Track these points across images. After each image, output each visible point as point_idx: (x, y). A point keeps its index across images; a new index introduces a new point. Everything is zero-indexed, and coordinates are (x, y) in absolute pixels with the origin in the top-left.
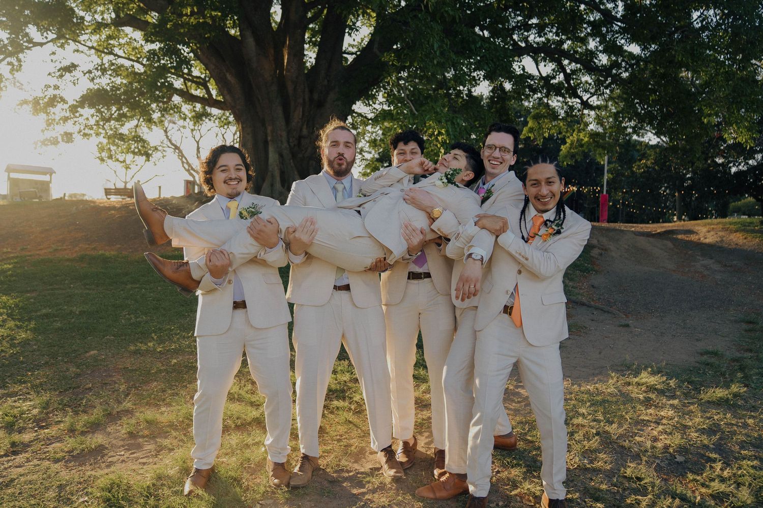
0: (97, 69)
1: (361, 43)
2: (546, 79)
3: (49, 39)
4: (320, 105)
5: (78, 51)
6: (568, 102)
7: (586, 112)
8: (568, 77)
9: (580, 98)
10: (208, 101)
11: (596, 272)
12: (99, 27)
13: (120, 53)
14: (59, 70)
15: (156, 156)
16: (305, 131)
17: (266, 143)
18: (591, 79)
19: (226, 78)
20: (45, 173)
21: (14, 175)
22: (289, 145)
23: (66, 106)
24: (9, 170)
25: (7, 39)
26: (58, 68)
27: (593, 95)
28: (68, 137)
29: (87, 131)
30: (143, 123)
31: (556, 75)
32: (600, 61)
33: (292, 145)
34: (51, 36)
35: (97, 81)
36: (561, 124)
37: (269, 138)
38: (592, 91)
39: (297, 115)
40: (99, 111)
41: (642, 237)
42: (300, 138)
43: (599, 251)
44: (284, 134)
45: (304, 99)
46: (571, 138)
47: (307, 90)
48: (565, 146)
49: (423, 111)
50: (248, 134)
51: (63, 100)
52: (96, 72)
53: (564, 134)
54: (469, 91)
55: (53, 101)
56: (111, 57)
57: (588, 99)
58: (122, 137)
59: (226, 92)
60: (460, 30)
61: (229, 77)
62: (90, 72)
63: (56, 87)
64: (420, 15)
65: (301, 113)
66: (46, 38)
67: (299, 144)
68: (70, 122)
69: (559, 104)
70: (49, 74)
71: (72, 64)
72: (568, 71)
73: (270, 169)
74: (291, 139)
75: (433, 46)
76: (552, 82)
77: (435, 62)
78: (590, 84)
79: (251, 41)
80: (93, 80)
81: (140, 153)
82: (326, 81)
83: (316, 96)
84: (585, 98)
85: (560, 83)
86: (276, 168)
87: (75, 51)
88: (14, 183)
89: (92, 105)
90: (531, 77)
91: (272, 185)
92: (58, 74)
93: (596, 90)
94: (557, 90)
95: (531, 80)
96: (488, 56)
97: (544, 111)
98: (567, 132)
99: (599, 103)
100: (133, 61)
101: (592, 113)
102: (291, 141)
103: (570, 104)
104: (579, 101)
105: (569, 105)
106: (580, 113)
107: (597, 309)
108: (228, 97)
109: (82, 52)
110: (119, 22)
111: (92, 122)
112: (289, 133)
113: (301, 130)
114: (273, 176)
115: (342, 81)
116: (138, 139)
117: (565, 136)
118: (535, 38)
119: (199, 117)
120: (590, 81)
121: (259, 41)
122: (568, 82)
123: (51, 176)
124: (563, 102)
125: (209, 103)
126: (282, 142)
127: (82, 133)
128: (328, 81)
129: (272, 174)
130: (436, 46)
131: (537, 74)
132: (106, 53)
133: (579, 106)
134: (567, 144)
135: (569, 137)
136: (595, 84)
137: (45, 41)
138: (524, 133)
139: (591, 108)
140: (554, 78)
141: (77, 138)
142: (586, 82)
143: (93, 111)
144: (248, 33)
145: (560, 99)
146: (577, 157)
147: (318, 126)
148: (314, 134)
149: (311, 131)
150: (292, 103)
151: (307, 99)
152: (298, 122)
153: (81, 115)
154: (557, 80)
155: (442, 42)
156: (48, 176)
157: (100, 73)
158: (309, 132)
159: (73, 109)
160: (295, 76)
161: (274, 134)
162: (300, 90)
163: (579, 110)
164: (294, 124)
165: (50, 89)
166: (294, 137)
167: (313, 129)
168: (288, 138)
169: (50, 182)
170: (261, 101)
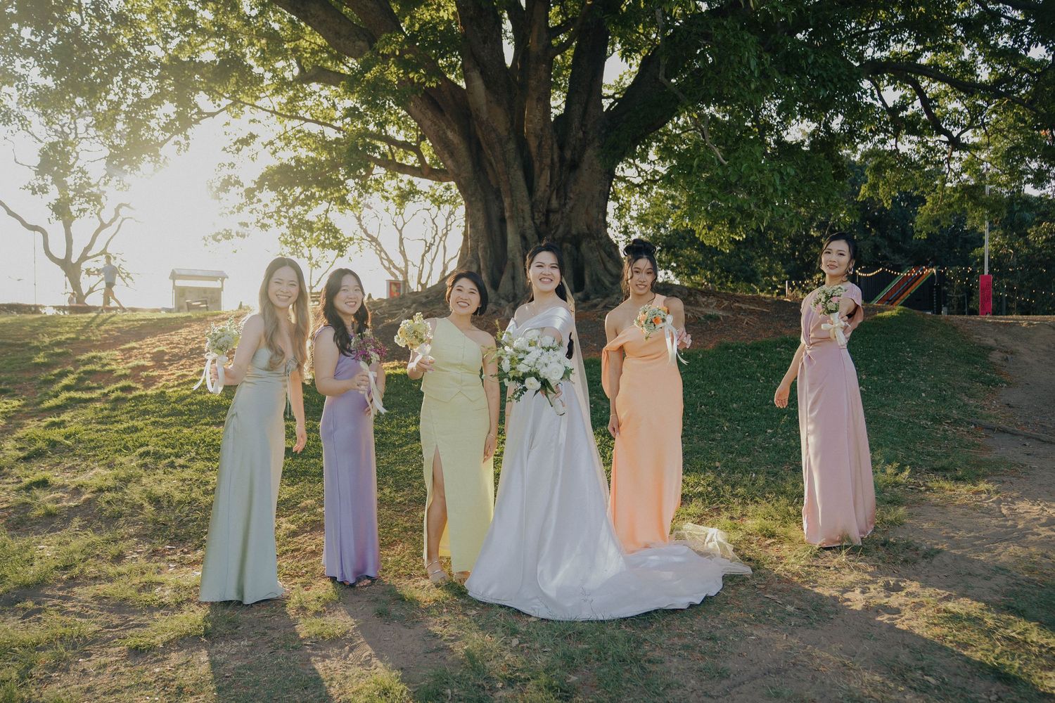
0: (279, 138)
1: (619, 83)
2: (894, 111)
3: (221, 108)
4: (574, 166)
5: (253, 121)
6: (927, 142)
7: (956, 154)
9: (948, 133)
10: (424, 171)
11: (1008, 384)
12: (282, 85)
13: (308, 116)
14: (235, 144)
15: (351, 249)
16: (555, 203)
17: (503, 221)
18: (963, 104)
19: (447, 137)
20: (214, 278)
21: (179, 283)
22: (534, 223)
23: (242, 190)
24: (174, 276)
26: (234, 140)
27: (965, 128)
29: (267, 221)
30: (335, 207)
31: (908, 104)
32: (978, 76)
33: (538, 222)
34: (225, 102)
35: (280, 154)
37: (507, 214)
38: (966, 123)
39: (543, 182)
40: (281, 193)
42: (548, 212)
43: (1005, 355)
44: (527, 208)
45: (552, 160)
47: (555, 146)
49: (736, 158)
50: (478, 210)
51: (238, 182)
52: (278, 142)
55: (227, 184)
56: (296, 123)
57: (959, 135)
58: (310, 226)
59: (446, 155)
60: (781, 41)
61: (450, 134)
62: (271, 143)
63: (232, 165)
64: (725, 23)
65: (549, 181)
66: (219, 106)
67: (547, 222)
68: (247, 209)
69: (913, 146)
70: (224, 149)
71: (251, 134)
73: (510, 256)
74: (536, 214)
75: (748, 64)
76: (901, 115)
78: (961, 113)
79: (479, 84)
80: (275, 152)
81: (332, 246)
82: (581, 132)
83: (568, 154)
84: (955, 134)
85: (916, 115)
86: (518, 254)
87: (251, 121)
88: (181, 293)
89: (273, 187)
91: (513, 278)
92: (234, 148)
93: (972, 120)
94: (911, 126)
96: (825, 75)
97: (890, 158)
98: (926, 186)
99: (977, 140)
100: (322, 124)
101: (965, 156)
102: (536, 217)
103: (930, 144)
104: (945, 139)
105: (928, 147)
106: (946, 156)
107: (1028, 437)
108: (449, 162)
109: (259, 122)
110: (305, 78)
111: (272, 208)
112: (533, 206)
113: (549, 201)
114: (514, 266)
115: (603, 132)
116: (330, 229)
117: (923, 192)
118: (874, 53)
119: (405, 196)
120: (961, 108)
121: (488, 85)
122: (928, 111)
123: (222, 281)
124: (919, 142)
125: (422, 173)
126: (524, 218)
127: (259, 224)
128: (584, 132)
129: (513, 263)
130: (753, 63)
131: (880, 104)
132: (291, 117)
133: (945, 146)
134: (928, 204)
136: (969, 112)
137: (217, 109)
138: (862, 192)
139: (964, 147)
140: (904, 108)
141: (255, 230)
142: (956, 110)
143: (273, 194)
144: (475, 75)
145: (915, 138)
147: (572, 196)
148: (567, 207)
149: (562, 202)
150: (537, 165)
151: (556, 159)
152: (545, 191)
153: (259, 201)
154: (910, 111)
155: (760, 57)
156: (219, 282)
157: (283, 143)
158: (560, 204)
159: (250, 193)
160: (538, 128)
161: (514, 209)
162: (546, 147)
163: (945, 153)
164: (539, 194)
165: (225, 169)
166: (540, 212)
167: (565, 199)
168: (533, 213)
169: (221, 289)
170: (494, 164)
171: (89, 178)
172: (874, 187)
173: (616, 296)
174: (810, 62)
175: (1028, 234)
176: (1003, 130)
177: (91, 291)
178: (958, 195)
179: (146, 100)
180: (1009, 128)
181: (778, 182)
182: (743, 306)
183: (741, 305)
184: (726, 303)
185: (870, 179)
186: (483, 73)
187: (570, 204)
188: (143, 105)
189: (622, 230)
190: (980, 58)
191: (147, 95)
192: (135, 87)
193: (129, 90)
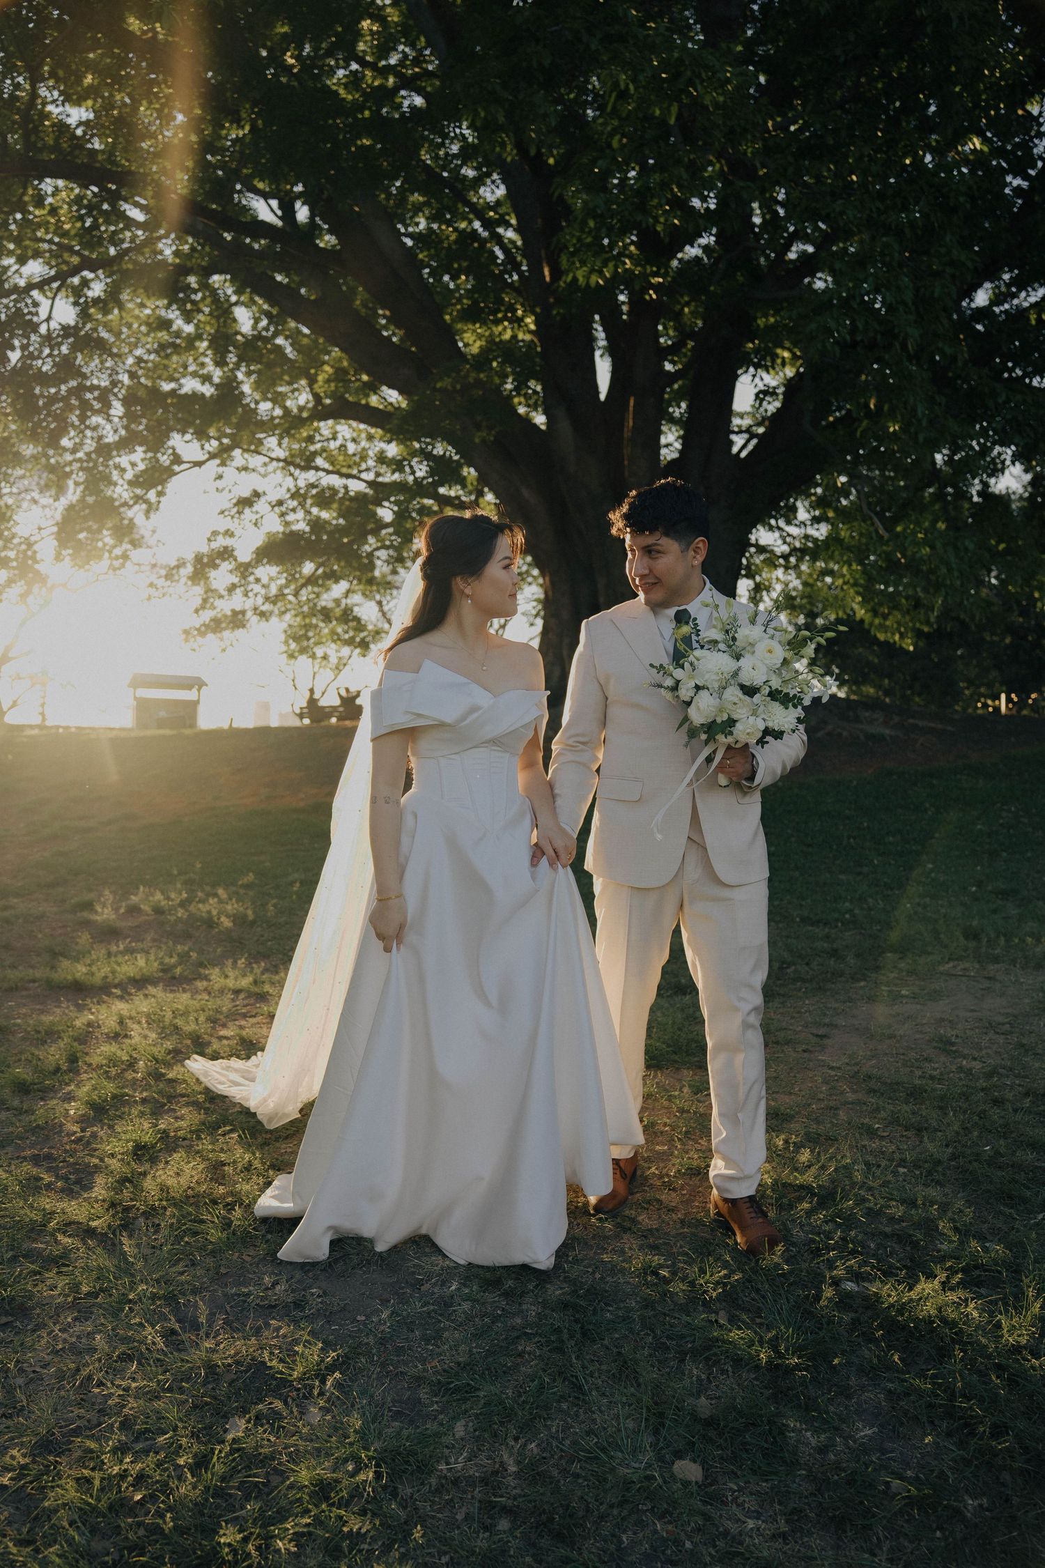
1: (756, 410)
3: (210, 455)
5: (245, 469)
12: (291, 424)
13: (327, 465)
14: (235, 505)
20: (190, 688)
23: (234, 566)
24: (140, 681)
25: (143, 460)
26: (233, 500)
28: (237, 620)
29: (265, 608)
30: (359, 587)
34: (214, 447)
51: (231, 555)
52: (290, 502)
54: (986, 485)
55: (219, 558)
56: (311, 476)
58: (326, 614)
61: (526, 493)
62: (281, 502)
63: (229, 533)
64: (887, 357)
68: (240, 591)
70: (222, 512)
71: (254, 491)
77: (921, 438)
79: (565, 426)
80: (283, 515)
81: (350, 642)
88: (143, 706)
92: (235, 510)
100: (349, 476)
110: (321, 412)
111: (274, 590)
115: (733, 487)
116: (347, 616)
123: (199, 690)
127: (259, 612)
132: (304, 468)
137: (206, 456)
141: (253, 620)
143: (273, 570)
153: (258, 580)
156: (195, 690)
157: (295, 503)
159: (244, 570)
165: (220, 538)
169: (197, 702)
171: (35, 552)
174: (1000, 401)
177: (14, 704)
179: (109, 445)
182: (920, 723)
183: (917, 722)
184: (896, 719)
186: (570, 411)
188: (104, 450)
191: (110, 438)
192: (95, 428)
193: (89, 433)
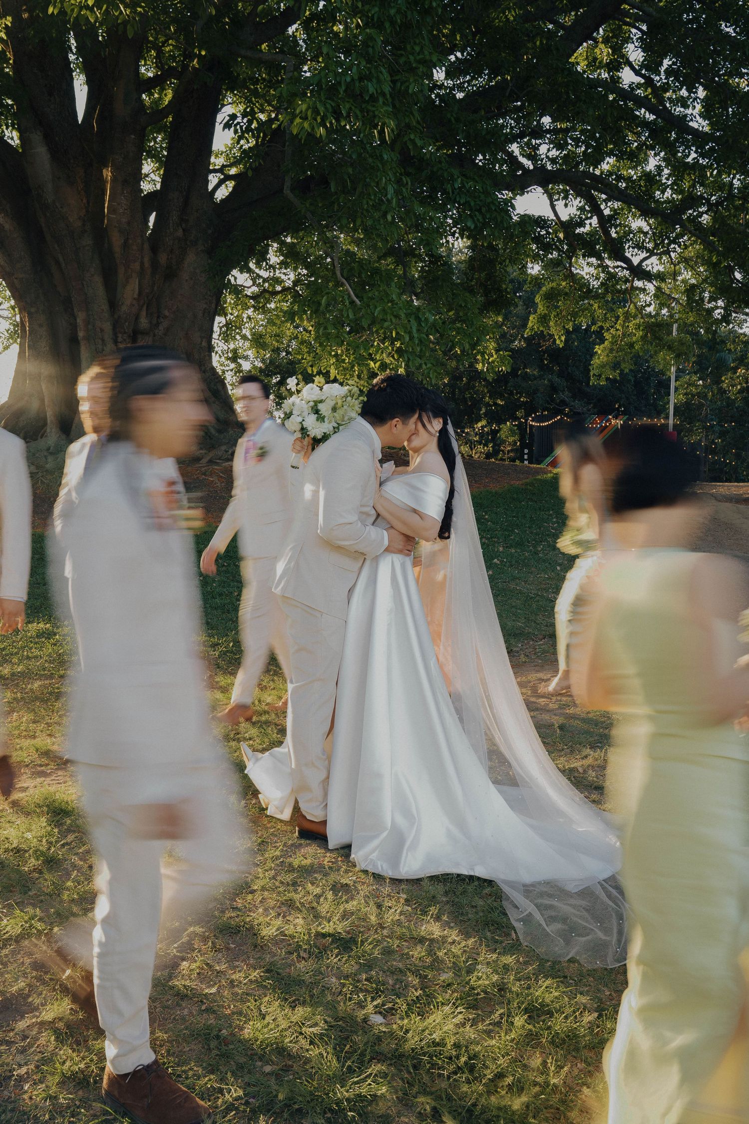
1: (231, 150)
2: (569, 226)
4: (171, 274)
6: (607, 266)
7: (638, 284)
8: (605, 222)
9: (627, 261)
16: (144, 322)
17: (74, 342)
18: (649, 224)
27: (651, 253)
31: (587, 218)
36: (596, 306)
37: (81, 334)
38: (650, 246)
39: (130, 292)
41: (728, 505)
42: (135, 334)
44: (107, 326)
45: (142, 264)
46: (612, 330)
47: (146, 246)
48: (602, 346)
49: (370, 299)
50: (41, 326)
53: (600, 324)
57: (643, 261)
65: (137, 289)
69: (592, 270)
72: (607, 212)
74: (120, 335)
75: (385, 191)
76: (577, 231)
78: (646, 234)
79: (41, 152)
82: (181, 231)
83: (163, 258)
84: (636, 261)
85: (592, 233)
90: (540, 222)
93: (656, 246)
94: (588, 246)
95: (542, 228)
97: (564, 284)
98: (606, 319)
99: (662, 268)
101: (651, 287)
102: (120, 339)
103: (611, 270)
104: (625, 266)
105: (609, 273)
106: (629, 285)
112: (115, 326)
113: (137, 318)
115: (210, 232)
117: (601, 328)
118: (549, 150)
120: (646, 228)
121: (57, 153)
122: (607, 231)
124: (599, 266)
126: (103, 340)
128: (184, 230)
130: (390, 190)
131: (552, 217)
133: (626, 273)
134: (606, 343)
135: (608, 330)
136: (654, 234)
138: (530, 324)
139: (647, 276)
140: (581, 224)
142: (640, 230)
144: (36, 137)
145: (593, 260)
146: (623, 366)
147: (167, 313)
148: (161, 328)
149: (154, 321)
150: (121, 270)
151: (147, 264)
152: (132, 305)
154: (587, 228)
155: (399, 182)
158: (151, 323)
160: (124, 220)
161: (90, 327)
162: (135, 247)
163: (627, 281)
164: (124, 308)
166: (125, 333)
167: (158, 317)
168: (115, 334)
170: (63, 265)
172: (544, 320)
173: (223, 448)
175: (724, 382)
176: (691, 259)
178: (641, 333)
180: (697, 257)
181: (414, 330)
185: (541, 309)
186: (48, 138)
187: (165, 324)
189: (230, 355)
190: (666, 171)
